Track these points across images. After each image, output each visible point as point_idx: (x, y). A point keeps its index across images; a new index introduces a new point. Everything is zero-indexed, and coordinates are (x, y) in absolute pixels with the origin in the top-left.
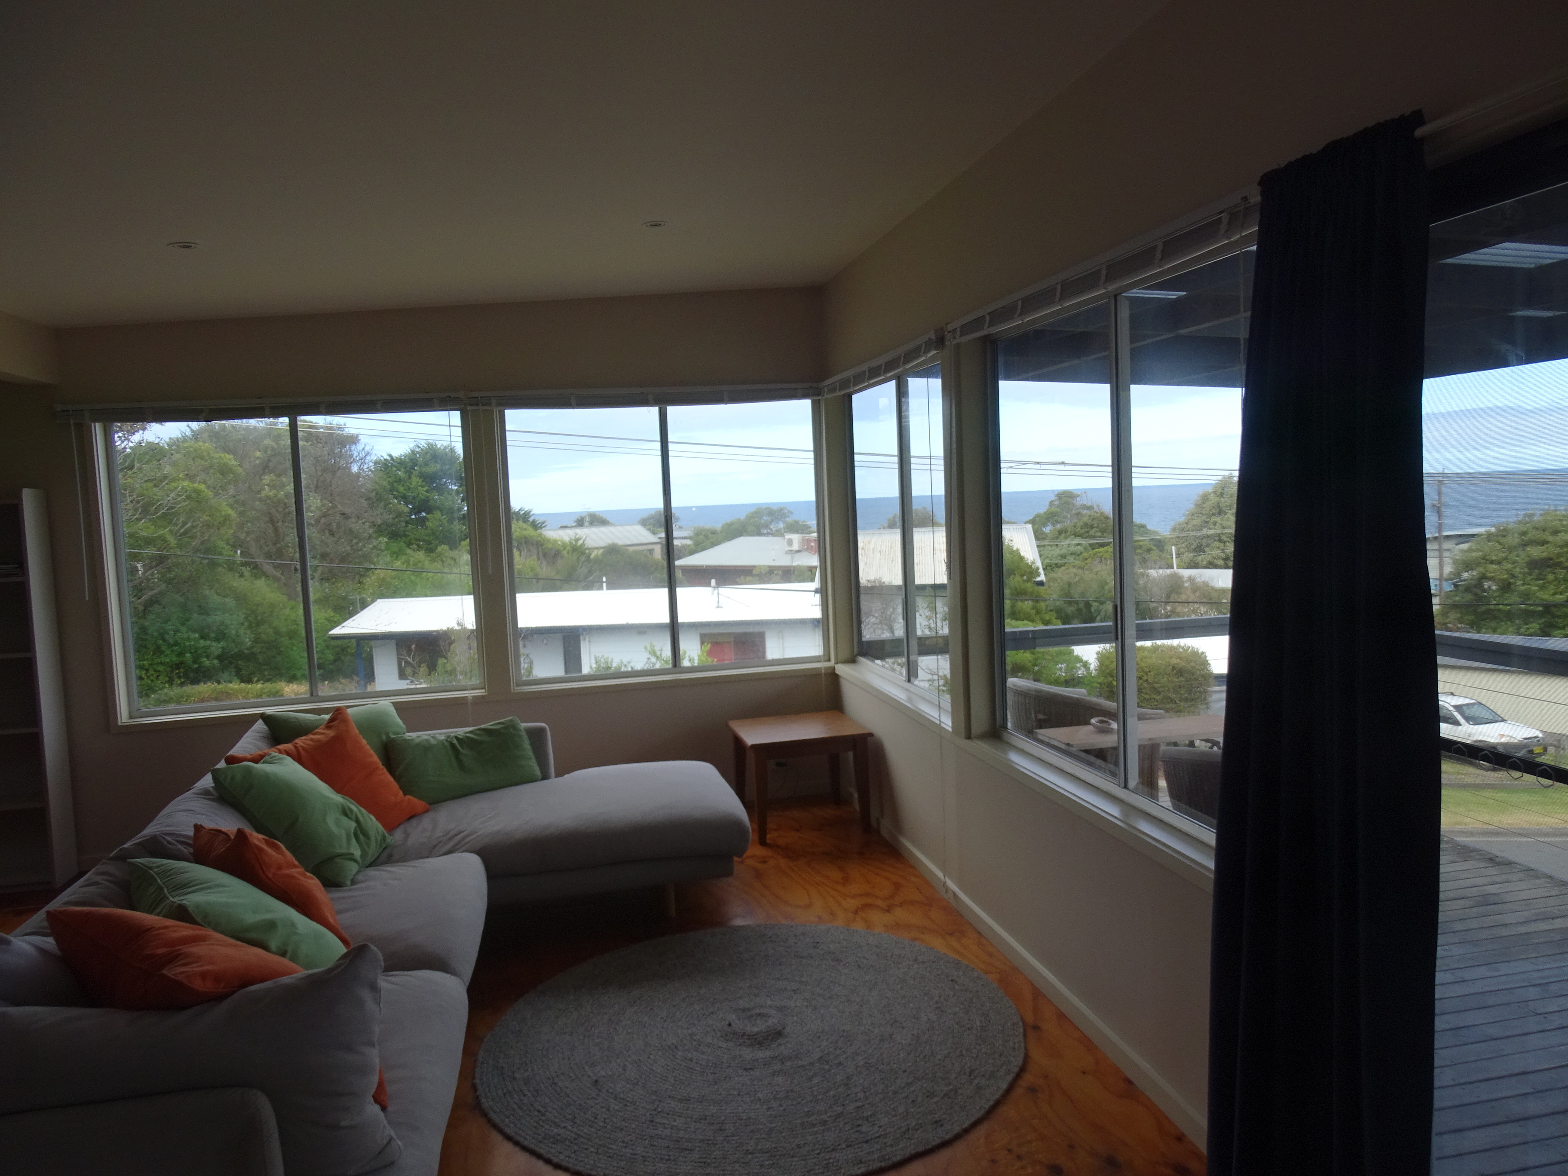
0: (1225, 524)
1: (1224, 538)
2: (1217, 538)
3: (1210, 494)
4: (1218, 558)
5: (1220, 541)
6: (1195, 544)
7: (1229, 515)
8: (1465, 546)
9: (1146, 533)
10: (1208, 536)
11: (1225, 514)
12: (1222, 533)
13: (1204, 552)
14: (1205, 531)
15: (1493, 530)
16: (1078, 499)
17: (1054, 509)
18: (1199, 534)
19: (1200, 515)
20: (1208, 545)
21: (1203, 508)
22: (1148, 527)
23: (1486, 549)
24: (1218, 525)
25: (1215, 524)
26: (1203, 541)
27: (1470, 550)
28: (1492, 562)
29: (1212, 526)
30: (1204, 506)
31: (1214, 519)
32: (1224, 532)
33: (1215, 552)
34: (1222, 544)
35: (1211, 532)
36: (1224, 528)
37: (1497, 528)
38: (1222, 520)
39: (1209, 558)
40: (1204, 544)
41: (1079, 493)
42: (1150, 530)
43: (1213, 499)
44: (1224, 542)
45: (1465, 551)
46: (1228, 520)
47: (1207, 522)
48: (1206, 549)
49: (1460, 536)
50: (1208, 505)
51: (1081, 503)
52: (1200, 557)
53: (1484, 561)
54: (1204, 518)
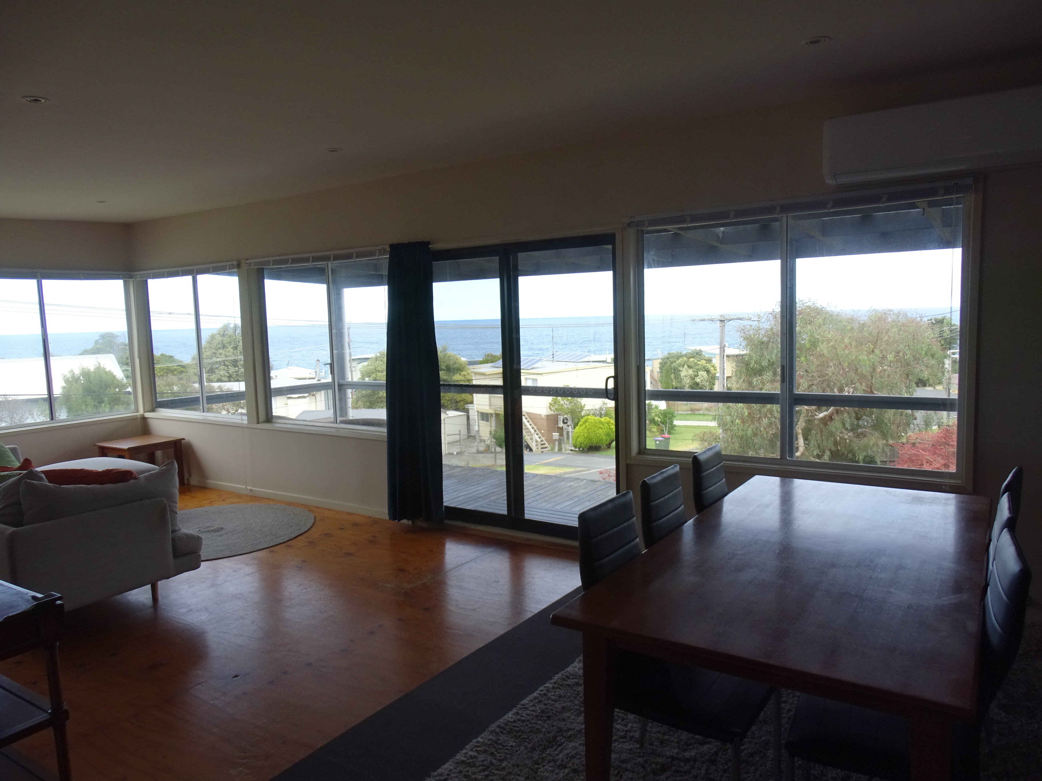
0: (227, 354)
1: (227, 363)
2: (222, 364)
3: (216, 335)
4: (225, 376)
5: (225, 365)
6: (208, 368)
7: (229, 349)
8: (365, 364)
9: (174, 362)
10: (217, 362)
11: (227, 348)
12: (226, 360)
13: (215, 373)
14: (214, 359)
15: (378, 354)
16: (118, 338)
17: (99, 346)
18: (210, 361)
19: (211, 349)
20: (217, 368)
21: (212, 344)
22: (175, 357)
23: (376, 365)
24: (223, 355)
25: (221, 354)
26: (214, 365)
27: (368, 365)
28: (379, 372)
29: (219, 356)
30: (213, 342)
31: (220, 351)
32: (227, 359)
33: (222, 372)
34: (226, 367)
35: (218, 360)
36: (226, 357)
37: (380, 353)
38: (225, 351)
39: (218, 376)
40: (214, 367)
41: (119, 334)
42: (176, 360)
43: (219, 338)
44: (228, 366)
45: (366, 366)
46: (229, 351)
47: (215, 353)
48: (216, 371)
49: (360, 359)
50: (215, 342)
51: (121, 341)
52: (213, 376)
53: (375, 371)
54: (213, 351)
